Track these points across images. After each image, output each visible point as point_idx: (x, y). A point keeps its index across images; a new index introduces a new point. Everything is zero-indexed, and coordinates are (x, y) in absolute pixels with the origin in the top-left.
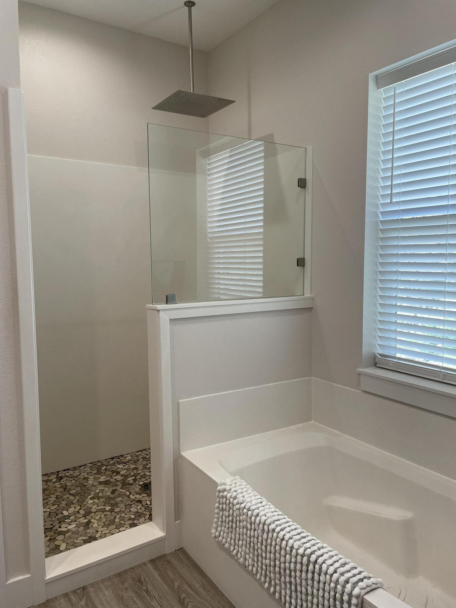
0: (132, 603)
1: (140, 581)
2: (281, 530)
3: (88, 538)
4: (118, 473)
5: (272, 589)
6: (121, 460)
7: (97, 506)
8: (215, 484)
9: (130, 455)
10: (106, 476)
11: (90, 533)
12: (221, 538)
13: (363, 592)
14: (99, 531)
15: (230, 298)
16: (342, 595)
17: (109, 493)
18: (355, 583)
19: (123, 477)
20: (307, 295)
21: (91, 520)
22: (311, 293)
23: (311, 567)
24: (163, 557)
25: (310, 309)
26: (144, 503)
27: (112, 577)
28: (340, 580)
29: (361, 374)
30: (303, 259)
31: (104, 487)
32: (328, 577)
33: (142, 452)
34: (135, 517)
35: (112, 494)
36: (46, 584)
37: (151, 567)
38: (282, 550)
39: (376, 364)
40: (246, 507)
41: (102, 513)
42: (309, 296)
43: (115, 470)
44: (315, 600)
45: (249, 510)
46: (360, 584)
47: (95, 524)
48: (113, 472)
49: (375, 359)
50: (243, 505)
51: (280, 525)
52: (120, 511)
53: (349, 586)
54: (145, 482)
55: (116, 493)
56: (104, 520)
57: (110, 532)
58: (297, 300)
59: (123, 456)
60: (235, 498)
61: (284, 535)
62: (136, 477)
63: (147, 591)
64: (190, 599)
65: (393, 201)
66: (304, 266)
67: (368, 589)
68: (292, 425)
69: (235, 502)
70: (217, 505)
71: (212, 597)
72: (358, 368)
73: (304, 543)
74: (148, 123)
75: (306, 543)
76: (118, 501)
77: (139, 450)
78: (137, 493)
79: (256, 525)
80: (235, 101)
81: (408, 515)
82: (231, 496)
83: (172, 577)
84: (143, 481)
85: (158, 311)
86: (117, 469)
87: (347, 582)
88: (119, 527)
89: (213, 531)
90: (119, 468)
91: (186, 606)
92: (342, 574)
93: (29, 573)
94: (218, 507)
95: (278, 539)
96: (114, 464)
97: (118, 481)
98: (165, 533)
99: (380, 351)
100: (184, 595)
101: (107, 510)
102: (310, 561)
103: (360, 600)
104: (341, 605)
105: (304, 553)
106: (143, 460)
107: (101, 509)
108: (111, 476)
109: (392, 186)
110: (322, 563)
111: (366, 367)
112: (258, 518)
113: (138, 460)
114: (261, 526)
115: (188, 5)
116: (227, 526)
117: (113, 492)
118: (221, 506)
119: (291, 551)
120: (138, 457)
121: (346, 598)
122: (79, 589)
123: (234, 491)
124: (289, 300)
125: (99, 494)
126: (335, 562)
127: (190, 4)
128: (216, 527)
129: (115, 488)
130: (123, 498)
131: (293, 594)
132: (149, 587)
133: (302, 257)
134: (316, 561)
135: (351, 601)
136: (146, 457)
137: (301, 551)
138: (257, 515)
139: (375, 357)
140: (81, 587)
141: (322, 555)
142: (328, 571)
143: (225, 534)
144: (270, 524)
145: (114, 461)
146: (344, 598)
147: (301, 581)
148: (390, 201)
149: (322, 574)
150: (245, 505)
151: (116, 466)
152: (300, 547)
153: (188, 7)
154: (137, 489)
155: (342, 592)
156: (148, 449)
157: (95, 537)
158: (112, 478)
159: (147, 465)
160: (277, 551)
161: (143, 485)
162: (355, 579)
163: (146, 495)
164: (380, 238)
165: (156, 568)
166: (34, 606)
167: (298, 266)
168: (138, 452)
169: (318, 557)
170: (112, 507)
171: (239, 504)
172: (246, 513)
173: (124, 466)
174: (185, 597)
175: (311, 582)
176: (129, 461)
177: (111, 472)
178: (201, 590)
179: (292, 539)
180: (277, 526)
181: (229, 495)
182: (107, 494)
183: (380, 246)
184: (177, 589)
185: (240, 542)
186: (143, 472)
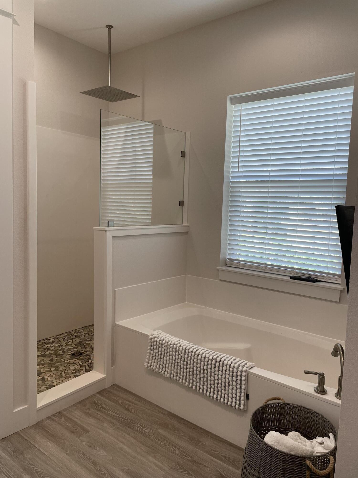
0: (96, 415)
1: (95, 403)
2: (197, 350)
3: (48, 386)
4: (49, 349)
5: (191, 385)
6: (47, 342)
7: (44, 369)
8: (147, 336)
9: (52, 338)
10: (41, 352)
11: (48, 384)
12: (152, 367)
13: (248, 369)
14: (54, 382)
15: (146, 224)
16: (237, 373)
17: (48, 361)
18: (243, 366)
19: (54, 352)
20: (185, 223)
21: (44, 377)
22: (187, 223)
23: (217, 364)
24: (104, 390)
25: (187, 232)
26: (77, 364)
27: (75, 404)
28: (235, 366)
29: (220, 270)
30: (183, 201)
31: (43, 358)
32: (228, 366)
33: (61, 336)
34: (76, 372)
35: (51, 361)
36: (37, 411)
37: (99, 396)
38: (199, 360)
39: (226, 264)
40: (172, 344)
41: (50, 372)
42: (186, 224)
43: (46, 348)
44: (220, 382)
45: (174, 344)
46: (246, 365)
47: (48, 379)
48: (45, 349)
49: (226, 262)
50: (169, 343)
51: (195, 348)
52: (63, 370)
53: (240, 368)
54: (72, 352)
55: (54, 361)
56: (54, 376)
57: (62, 382)
58: (179, 227)
59: (47, 339)
60: (163, 340)
61: (199, 353)
62: (63, 350)
63: (102, 407)
64: (132, 407)
65: (239, 170)
66: (183, 206)
67: (250, 367)
68: (176, 305)
69: (164, 342)
70: (149, 347)
71: (144, 404)
72: (217, 267)
73: (211, 354)
74: (101, 109)
75: (212, 354)
76: (58, 365)
77: (58, 335)
78: (69, 359)
79: (179, 351)
80: (139, 96)
81: (248, 346)
82: (160, 340)
83: (115, 399)
84: (70, 352)
85: (106, 231)
86: (46, 347)
87: (239, 366)
88: (67, 378)
89: (146, 364)
90: (48, 346)
91: (131, 411)
92: (236, 363)
93: (27, 404)
94: (150, 349)
95: (196, 355)
96: (42, 344)
97: (51, 354)
98: (105, 375)
99: (229, 257)
100: (127, 406)
101: (53, 370)
102: (216, 361)
103: (247, 372)
104: (236, 378)
105: (213, 358)
106: (64, 340)
107: (47, 370)
108: (44, 352)
109: (239, 162)
110: (224, 361)
111: (222, 266)
112: (181, 348)
113: (60, 340)
114: (183, 351)
115: (109, 27)
116: (157, 358)
117: (51, 360)
118: (152, 347)
119: (205, 359)
120: (59, 339)
121: (239, 373)
122: (56, 413)
123: (162, 337)
124: (172, 227)
125: (41, 362)
126: (230, 359)
127: (110, 27)
128: (148, 361)
129: (51, 358)
130: (60, 363)
131: (205, 383)
132: (103, 406)
133: (182, 200)
134: (220, 361)
135: (242, 374)
136: (65, 338)
137: (211, 358)
138: (180, 346)
139: (226, 261)
140: (57, 412)
141: (223, 358)
142: (228, 363)
143: (155, 364)
144: (189, 349)
145: (42, 343)
146: (238, 374)
147: (211, 374)
148: (237, 170)
149: (224, 366)
150: (171, 343)
151: (45, 345)
152: (209, 356)
153: (108, 28)
154: (68, 357)
155: (237, 371)
156: (64, 333)
157: (53, 385)
158: (46, 352)
159: (68, 343)
160: (195, 362)
161: (72, 355)
162: (243, 364)
163: (77, 360)
164: (231, 191)
165: (103, 396)
166: (30, 426)
167: (180, 205)
168: (57, 336)
169: (221, 358)
170: (55, 368)
171: (166, 343)
172: (172, 346)
173: (51, 345)
174: (128, 407)
175: (218, 372)
176: (53, 342)
177: (43, 350)
178: (137, 402)
179: (204, 353)
180: (193, 349)
181: (159, 339)
182: (47, 362)
183: (230, 196)
184: (122, 404)
185: (167, 365)
186: (67, 347)
